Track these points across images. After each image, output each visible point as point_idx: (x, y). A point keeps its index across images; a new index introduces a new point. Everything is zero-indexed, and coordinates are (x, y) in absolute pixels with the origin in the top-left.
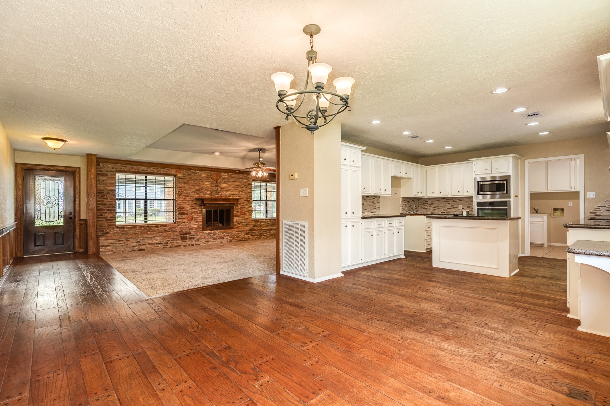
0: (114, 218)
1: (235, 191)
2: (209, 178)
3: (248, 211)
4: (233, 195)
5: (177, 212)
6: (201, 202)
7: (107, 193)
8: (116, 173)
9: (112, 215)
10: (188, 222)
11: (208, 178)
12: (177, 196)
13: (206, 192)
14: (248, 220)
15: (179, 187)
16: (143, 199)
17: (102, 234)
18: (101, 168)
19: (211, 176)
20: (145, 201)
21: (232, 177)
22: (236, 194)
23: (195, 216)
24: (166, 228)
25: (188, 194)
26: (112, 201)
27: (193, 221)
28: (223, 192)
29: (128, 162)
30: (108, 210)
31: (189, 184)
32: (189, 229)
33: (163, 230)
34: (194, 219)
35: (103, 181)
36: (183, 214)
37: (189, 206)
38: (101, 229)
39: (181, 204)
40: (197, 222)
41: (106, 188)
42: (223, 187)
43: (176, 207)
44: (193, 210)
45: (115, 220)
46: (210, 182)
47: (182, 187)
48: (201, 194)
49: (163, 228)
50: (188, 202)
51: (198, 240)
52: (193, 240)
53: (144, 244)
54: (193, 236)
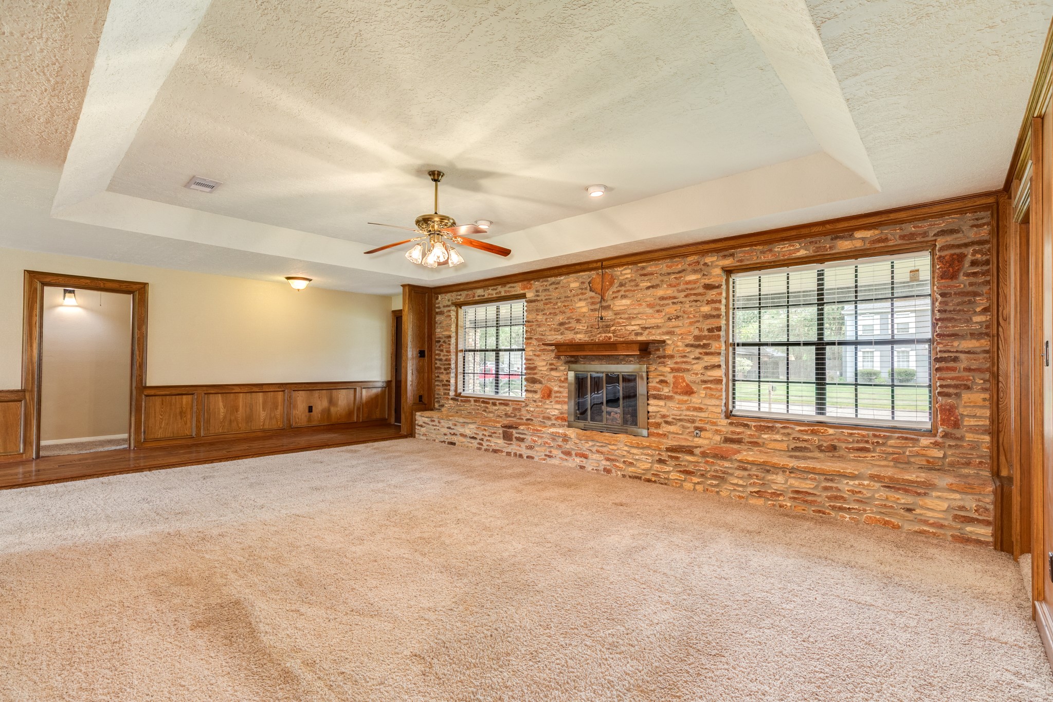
0: (449, 382)
1: (657, 315)
2: (586, 289)
3: (705, 382)
4: (648, 331)
7: (443, 342)
9: (446, 376)
10: (541, 401)
11: (584, 291)
13: (580, 327)
14: (702, 415)
15: (529, 322)
16: (494, 350)
17: (439, 406)
18: (439, 303)
19: (589, 283)
20: (496, 354)
21: (645, 275)
22: (658, 327)
23: (556, 389)
24: (508, 408)
25: (543, 335)
26: (447, 354)
27: (551, 399)
28: (619, 323)
30: (445, 369)
31: (545, 312)
32: (544, 418)
33: (504, 413)
34: (553, 395)
35: (440, 323)
36: (535, 381)
37: (544, 363)
38: (438, 398)
39: (531, 360)
40: (558, 402)
41: (444, 333)
42: (618, 308)
44: (554, 373)
45: (450, 385)
46: (589, 300)
47: (534, 320)
48: (569, 332)
49: (503, 407)
50: (544, 354)
51: (531, 448)
52: (523, 445)
53: (455, 434)
54: (523, 434)
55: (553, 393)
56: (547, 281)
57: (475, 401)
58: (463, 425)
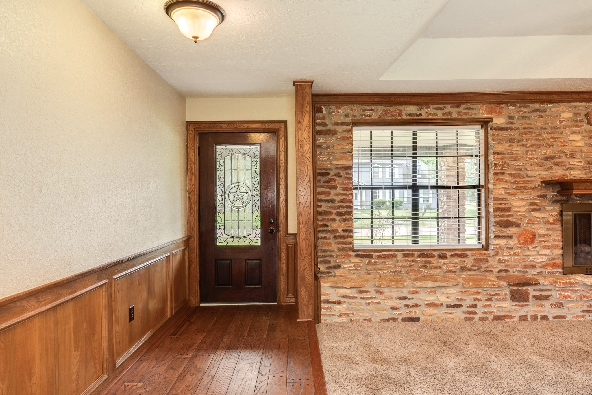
0: (349, 232)
2: (582, 121)
5: (492, 220)
6: (558, 192)
7: (335, 175)
8: (354, 128)
9: (346, 225)
10: (521, 248)
11: (578, 123)
12: (491, 176)
13: (573, 162)
15: (498, 153)
16: (409, 188)
17: (328, 268)
18: (324, 118)
19: (586, 115)
20: (413, 192)
23: (542, 232)
24: (465, 260)
25: (520, 170)
26: (345, 192)
27: (535, 245)
30: (339, 214)
31: (524, 143)
32: (526, 266)
33: (459, 267)
34: (537, 239)
35: (328, 147)
36: (508, 224)
37: (523, 203)
38: (326, 256)
39: (502, 199)
40: (545, 247)
41: (333, 163)
43: (487, 205)
44: (536, 214)
45: (352, 237)
46: (585, 134)
47: (505, 152)
48: (559, 168)
49: (458, 260)
50: (522, 192)
51: (560, 305)
52: (547, 304)
53: (416, 305)
54: (546, 290)
55: (537, 237)
56: (528, 107)
57: (405, 255)
58: (433, 291)
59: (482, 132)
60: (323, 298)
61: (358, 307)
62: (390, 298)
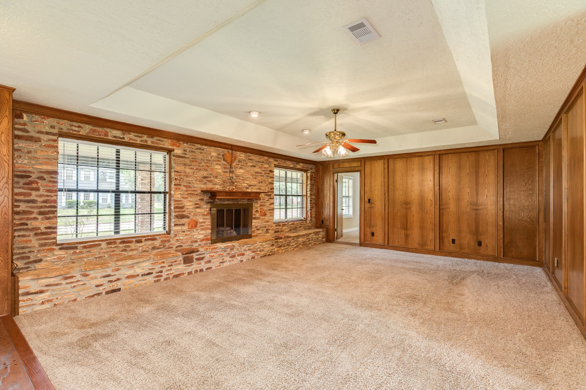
0: (52, 229)
1: (254, 180)
2: (221, 158)
3: (269, 210)
4: (251, 187)
5: (173, 214)
6: (210, 197)
7: (38, 178)
8: (59, 139)
9: (50, 223)
10: (189, 231)
11: (219, 159)
12: (173, 186)
13: (217, 180)
14: (268, 223)
15: (177, 172)
16: (113, 192)
17: (26, 264)
18: (25, 124)
19: (223, 156)
21: (250, 160)
22: (255, 186)
23: (201, 220)
24: (155, 242)
25: (190, 183)
26: (49, 194)
27: (197, 228)
28: (239, 181)
29: (84, 119)
30: (40, 213)
31: (192, 167)
32: (192, 242)
33: (150, 247)
34: (198, 225)
35: (29, 152)
36: (183, 217)
37: (191, 204)
38: (23, 253)
39: (179, 201)
40: (203, 229)
41: (35, 167)
42: (239, 174)
43: (170, 205)
44: (198, 210)
45: (55, 233)
46: (222, 166)
47: (182, 171)
48: (210, 183)
49: (150, 242)
50: (191, 197)
51: (209, 261)
52: (203, 262)
53: (118, 279)
54: (202, 254)
55: (198, 223)
56: (195, 146)
57: (108, 244)
58: (132, 266)
59: (167, 157)
60: (21, 291)
61: (63, 292)
62: (96, 278)
